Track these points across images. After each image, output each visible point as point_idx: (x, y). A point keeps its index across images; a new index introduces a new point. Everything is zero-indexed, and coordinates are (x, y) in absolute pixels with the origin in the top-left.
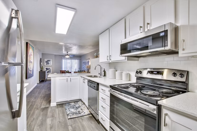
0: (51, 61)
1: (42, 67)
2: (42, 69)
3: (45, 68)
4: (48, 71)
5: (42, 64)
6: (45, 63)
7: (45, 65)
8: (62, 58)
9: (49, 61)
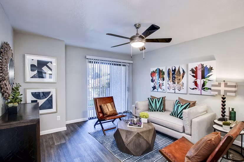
2: (15, 99)
3: (29, 92)
4: (41, 102)
6: (29, 74)
7: (28, 79)
9: (45, 66)
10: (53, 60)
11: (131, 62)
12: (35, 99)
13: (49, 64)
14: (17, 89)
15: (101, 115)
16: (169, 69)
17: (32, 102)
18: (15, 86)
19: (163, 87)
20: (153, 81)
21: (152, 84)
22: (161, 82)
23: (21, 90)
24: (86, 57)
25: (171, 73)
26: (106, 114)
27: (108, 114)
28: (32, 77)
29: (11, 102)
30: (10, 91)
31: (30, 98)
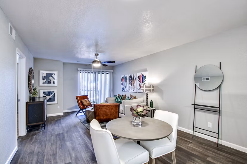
0: (56, 77)
1: (35, 90)
2: (34, 94)
3: (41, 92)
4: (48, 97)
5: (33, 82)
6: (42, 81)
7: (41, 84)
8: (78, 69)
9: (51, 77)
10: (56, 73)
11: (112, 71)
12: (45, 96)
13: (53, 76)
14: (35, 89)
15: (81, 106)
16: (129, 76)
17: (43, 97)
18: (34, 88)
19: (127, 88)
20: (122, 84)
21: (122, 87)
22: (126, 85)
23: (37, 90)
24: (77, 69)
25: (130, 79)
26: (86, 105)
27: (87, 105)
28: (44, 83)
29: (33, 95)
30: (32, 90)
31: (42, 95)
